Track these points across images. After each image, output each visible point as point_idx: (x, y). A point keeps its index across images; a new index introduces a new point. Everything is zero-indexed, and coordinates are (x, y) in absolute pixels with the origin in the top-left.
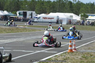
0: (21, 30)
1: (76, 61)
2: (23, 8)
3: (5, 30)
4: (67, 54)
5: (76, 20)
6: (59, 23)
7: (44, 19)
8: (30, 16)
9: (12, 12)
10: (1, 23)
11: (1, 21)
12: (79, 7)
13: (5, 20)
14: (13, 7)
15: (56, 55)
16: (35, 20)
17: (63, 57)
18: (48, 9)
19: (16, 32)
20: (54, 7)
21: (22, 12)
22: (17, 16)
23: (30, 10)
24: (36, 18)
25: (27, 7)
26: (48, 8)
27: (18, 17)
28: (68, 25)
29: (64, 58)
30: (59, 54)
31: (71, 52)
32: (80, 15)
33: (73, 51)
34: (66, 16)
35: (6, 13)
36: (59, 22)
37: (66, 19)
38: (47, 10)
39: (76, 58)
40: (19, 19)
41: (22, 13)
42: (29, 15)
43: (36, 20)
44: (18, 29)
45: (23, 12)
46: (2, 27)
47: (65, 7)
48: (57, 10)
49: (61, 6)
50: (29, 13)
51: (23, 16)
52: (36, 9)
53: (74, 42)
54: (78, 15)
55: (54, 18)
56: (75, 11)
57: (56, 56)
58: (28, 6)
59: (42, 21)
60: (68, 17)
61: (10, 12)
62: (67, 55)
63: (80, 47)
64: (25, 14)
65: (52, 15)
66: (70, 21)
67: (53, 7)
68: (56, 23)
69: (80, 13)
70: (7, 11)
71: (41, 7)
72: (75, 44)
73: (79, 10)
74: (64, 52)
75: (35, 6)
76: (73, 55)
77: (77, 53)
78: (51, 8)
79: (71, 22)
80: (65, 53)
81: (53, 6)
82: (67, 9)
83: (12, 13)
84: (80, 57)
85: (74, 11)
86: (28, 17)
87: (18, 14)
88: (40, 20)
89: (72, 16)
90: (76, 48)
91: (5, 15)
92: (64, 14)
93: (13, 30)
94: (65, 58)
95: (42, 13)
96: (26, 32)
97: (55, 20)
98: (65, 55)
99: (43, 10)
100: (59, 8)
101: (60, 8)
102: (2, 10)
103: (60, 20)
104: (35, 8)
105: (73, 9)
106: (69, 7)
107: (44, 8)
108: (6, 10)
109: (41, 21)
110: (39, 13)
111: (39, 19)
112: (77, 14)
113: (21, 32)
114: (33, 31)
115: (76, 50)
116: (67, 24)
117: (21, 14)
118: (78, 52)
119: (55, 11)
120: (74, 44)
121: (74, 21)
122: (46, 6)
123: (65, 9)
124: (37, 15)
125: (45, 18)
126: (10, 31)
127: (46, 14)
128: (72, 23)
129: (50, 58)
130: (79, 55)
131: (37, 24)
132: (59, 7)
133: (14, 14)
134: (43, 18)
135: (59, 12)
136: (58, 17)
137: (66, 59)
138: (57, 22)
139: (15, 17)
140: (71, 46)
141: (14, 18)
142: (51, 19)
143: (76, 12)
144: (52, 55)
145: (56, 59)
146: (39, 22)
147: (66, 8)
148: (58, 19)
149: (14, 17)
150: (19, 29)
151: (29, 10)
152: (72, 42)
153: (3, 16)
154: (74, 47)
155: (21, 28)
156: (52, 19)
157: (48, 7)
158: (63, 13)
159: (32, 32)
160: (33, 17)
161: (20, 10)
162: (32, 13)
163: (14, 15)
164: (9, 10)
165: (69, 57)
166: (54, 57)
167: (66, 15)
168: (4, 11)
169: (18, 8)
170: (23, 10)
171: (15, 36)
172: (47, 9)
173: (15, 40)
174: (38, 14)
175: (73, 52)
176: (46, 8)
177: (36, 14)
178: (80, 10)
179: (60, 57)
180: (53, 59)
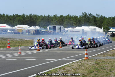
4: (83, 61)
5: (99, 32)
9: (43, 27)
12: (102, 21)
13: (37, 34)
16: (63, 33)
31: (87, 59)
34: (90, 29)
35: (38, 28)
39: (89, 64)
42: (58, 29)
45: (53, 27)
50: (58, 27)
51: (53, 30)
54: (101, 28)
57: (73, 63)
60: (92, 29)
65: (78, 28)
69: (103, 26)
73: (102, 24)
74: (81, 59)
75: (63, 21)
76: (88, 62)
84: (93, 63)
87: (48, 29)
89: (95, 29)
91: (37, 30)
94: (80, 64)
98: (81, 62)
104: (64, 23)
108: (38, 26)
110: (67, 27)
117: (51, 28)
124: (65, 29)
129: (67, 65)
134: (70, 31)
136: (83, 30)
143: (99, 25)
144: (69, 62)
145: (72, 65)
153: (35, 31)
156: (78, 32)
162: (60, 27)
163: (45, 29)
164: (41, 25)
165: (84, 63)
168: (36, 26)
177: (64, 28)
179: (76, 63)
180: (70, 65)
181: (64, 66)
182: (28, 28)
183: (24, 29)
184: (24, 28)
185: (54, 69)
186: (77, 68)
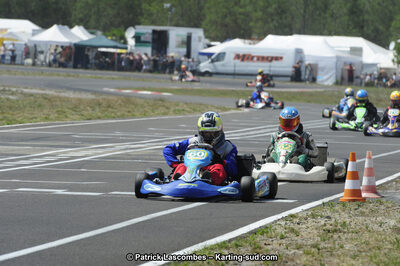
0: (142, 106)
1: (377, 240)
2: (151, 15)
3: (76, 107)
4: (337, 208)
5: (374, 65)
6: (303, 77)
7: (243, 60)
8: (184, 50)
9: (106, 30)
10: (62, 78)
11: (61, 69)
12: (390, 12)
13: (75, 67)
14: (111, 12)
15: (293, 211)
16: (202, 65)
17: (323, 222)
18: (257, 20)
19: (123, 117)
20: (283, 12)
21: (146, 30)
22: (129, 47)
23: (181, 22)
24: (206, 57)
25: (170, 9)
26: (259, 14)
27: (131, 53)
28: (342, 87)
29: (325, 225)
30: (304, 211)
31: (354, 201)
32: (392, 45)
33: (364, 195)
34: (332, 48)
35: (80, 34)
36: (303, 73)
37: (335, 60)
38: (251, 24)
39: (376, 227)
40: (135, 60)
41: (149, 38)
42: (178, 46)
43: (205, 66)
44: (133, 104)
45: (154, 32)
46: (62, 95)
47: (329, 12)
48: (298, 26)
49: (311, 8)
50: (178, 36)
51: (153, 49)
52: (208, 18)
53: (370, 158)
54: (386, 46)
55: (281, 58)
56: (372, 28)
57: (292, 216)
58: (172, 6)
59: (233, 69)
60: (343, 51)
61: (99, 33)
62: (337, 216)
63: (392, 181)
64: (160, 41)
65: (273, 43)
66: (351, 72)
67: (281, 11)
68: (289, 79)
69: (392, 36)
70: (87, 27)
71: (230, 13)
72: (370, 169)
73: (390, 26)
74: (326, 200)
75: (201, 9)
76: (363, 214)
77: (381, 203)
78: (272, 15)
79: (355, 76)
80: (331, 204)
81: (279, 7)
82: (338, 21)
83: (107, 36)
84: (392, 223)
85: (365, 29)
86: (174, 51)
87: (131, 42)
88: (223, 65)
89: (357, 51)
90: (378, 183)
91: (75, 45)
92: (326, 43)
93: (109, 106)
94: (328, 227)
95: (234, 38)
96: (165, 114)
97: (286, 66)
98: (329, 214)
99: (235, 22)
100: (304, 17)
101: (307, 16)
102: (63, 24)
103: (310, 65)
104: (204, 15)
105: (363, 21)
106: (345, 10)
107: (240, 14)
108: (79, 24)
109: (230, 69)
110: (219, 35)
111: (217, 61)
112: (380, 40)
113: (145, 114)
114: (195, 110)
115: (376, 193)
116: (337, 83)
117: (142, 39)
118: (384, 200)
119: (287, 30)
120: (366, 166)
121: (369, 71)
122: (249, 8)
123: (329, 20)
124: (209, 46)
125: (244, 57)
126: (97, 109)
127: (247, 41)
128: (359, 81)
129: (266, 227)
130: (387, 214)
131: (211, 82)
132: (305, 11)
133: (115, 40)
134: (238, 57)
135: (305, 33)
136: (299, 52)
137: (335, 231)
138: (297, 76)
139: (119, 51)
140: (355, 176)
141: (116, 56)
142: (271, 61)
143: (376, 30)
144: (274, 215)
145: (292, 230)
146: (218, 74)
147: (332, 16)
148: (301, 61)
149: (113, 54)
150: (136, 105)
151: (177, 25)
152: (358, 161)
153: (69, 48)
154: (369, 181)
155: (142, 101)
156: (274, 63)
157: (256, 11)
158: (321, 34)
159: (191, 116)
160: (194, 55)
161: (139, 24)
162: (189, 38)
163: (114, 44)
164: (92, 22)
165: (348, 221)
166: (283, 223)
167: (332, 45)
168: (71, 27)
169: (131, 16)
170: (153, 23)
171: (118, 133)
172: (251, 20)
173: (117, 150)
174: (214, 40)
175: (365, 199)
176: (247, 15)
177: (207, 41)
178: (393, 24)
179: (310, 220)
180: (280, 230)
181: (254, 232)
182: (34, 33)
183: (13, 37)
184: (11, 33)
185: (206, 248)
186: (322, 245)
